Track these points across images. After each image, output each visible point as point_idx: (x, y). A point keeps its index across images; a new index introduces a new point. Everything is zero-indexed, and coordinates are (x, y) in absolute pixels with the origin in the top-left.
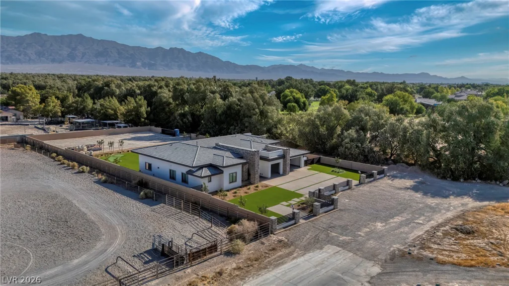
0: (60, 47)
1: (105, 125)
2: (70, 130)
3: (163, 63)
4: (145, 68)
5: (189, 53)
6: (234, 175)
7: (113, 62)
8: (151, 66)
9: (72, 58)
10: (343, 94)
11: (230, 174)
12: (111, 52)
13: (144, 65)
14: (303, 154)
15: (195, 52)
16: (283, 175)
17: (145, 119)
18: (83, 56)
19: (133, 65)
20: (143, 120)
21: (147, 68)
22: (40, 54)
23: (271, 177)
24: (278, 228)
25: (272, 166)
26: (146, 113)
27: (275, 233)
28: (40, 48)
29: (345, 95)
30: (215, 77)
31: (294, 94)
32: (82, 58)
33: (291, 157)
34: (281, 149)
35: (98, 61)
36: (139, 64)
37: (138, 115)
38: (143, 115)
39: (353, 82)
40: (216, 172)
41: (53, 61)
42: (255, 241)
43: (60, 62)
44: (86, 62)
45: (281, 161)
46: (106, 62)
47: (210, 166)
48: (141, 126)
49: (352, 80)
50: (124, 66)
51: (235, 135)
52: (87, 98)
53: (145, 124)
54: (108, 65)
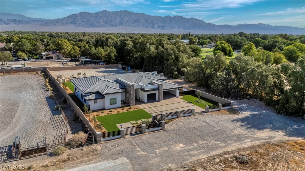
0: (116, 18)
1: (95, 63)
2: (76, 65)
3: (169, 26)
4: (159, 29)
5: (185, 18)
6: (114, 100)
7: (142, 26)
8: (162, 27)
9: (121, 24)
10: (266, 44)
11: (110, 99)
12: (141, 20)
13: (159, 27)
14: (178, 88)
15: (188, 18)
16: (158, 101)
17: (114, 60)
18: (127, 23)
19: (153, 27)
20: (113, 60)
21: (160, 29)
22: (106, 22)
23: (148, 102)
24: (102, 140)
25: (148, 95)
26: (115, 57)
27: (98, 143)
28: (106, 19)
29: (266, 45)
30: (190, 33)
31: (223, 45)
32: (126, 24)
33: (163, 90)
34: (156, 84)
35: (134, 25)
36: (156, 26)
37: (110, 58)
38: (113, 58)
39: (285, 36)
40: (100, 97)
41: (112, 26)
42: (79, 147)
43: (115, 26)
44: (128, 26)
45: (157, 92)
46: (138, 25)
47: (98, 93)
48: (112, 64)
49: (284, 34)
50: (148, 28)
51: (138, 73)
52: (92, 47)
53: (114, 63)
54: (139, 27)
